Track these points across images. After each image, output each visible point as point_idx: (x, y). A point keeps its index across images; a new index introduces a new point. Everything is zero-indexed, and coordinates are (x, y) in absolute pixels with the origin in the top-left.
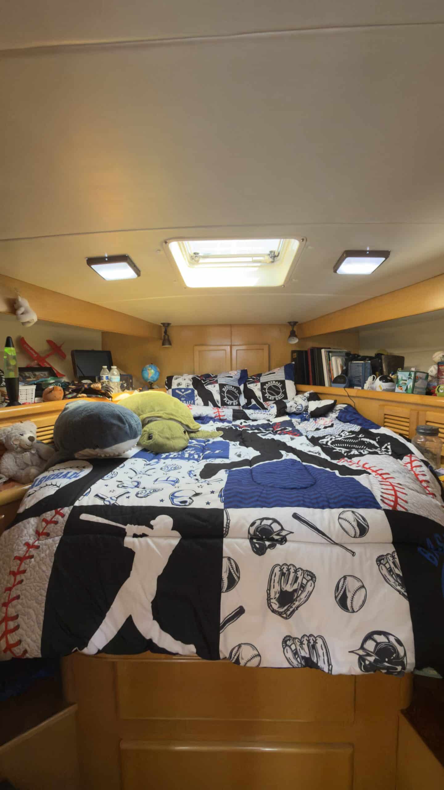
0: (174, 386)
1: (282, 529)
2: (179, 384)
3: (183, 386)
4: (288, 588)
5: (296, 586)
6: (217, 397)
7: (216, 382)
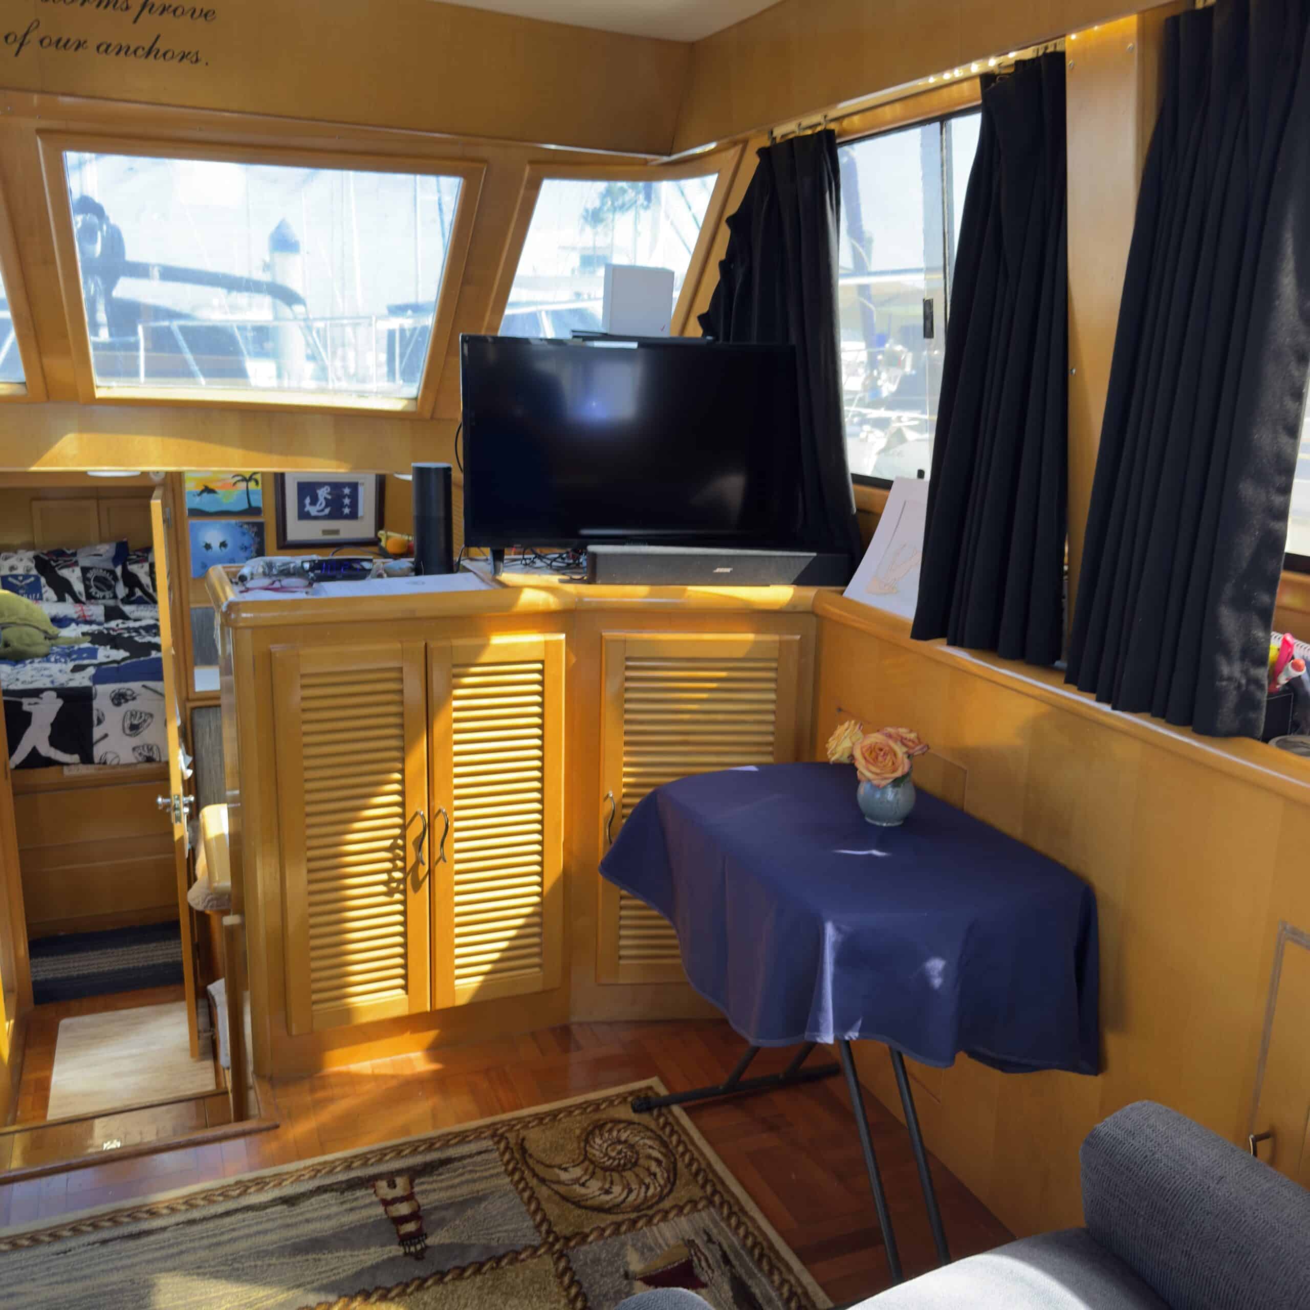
0: (4, 571)
1: (133, 693)
2: (12, 568)
3: (20, 571)
4: (136, 722)
5: (140, 721)
6: (79, 587)
7: (76, 564)
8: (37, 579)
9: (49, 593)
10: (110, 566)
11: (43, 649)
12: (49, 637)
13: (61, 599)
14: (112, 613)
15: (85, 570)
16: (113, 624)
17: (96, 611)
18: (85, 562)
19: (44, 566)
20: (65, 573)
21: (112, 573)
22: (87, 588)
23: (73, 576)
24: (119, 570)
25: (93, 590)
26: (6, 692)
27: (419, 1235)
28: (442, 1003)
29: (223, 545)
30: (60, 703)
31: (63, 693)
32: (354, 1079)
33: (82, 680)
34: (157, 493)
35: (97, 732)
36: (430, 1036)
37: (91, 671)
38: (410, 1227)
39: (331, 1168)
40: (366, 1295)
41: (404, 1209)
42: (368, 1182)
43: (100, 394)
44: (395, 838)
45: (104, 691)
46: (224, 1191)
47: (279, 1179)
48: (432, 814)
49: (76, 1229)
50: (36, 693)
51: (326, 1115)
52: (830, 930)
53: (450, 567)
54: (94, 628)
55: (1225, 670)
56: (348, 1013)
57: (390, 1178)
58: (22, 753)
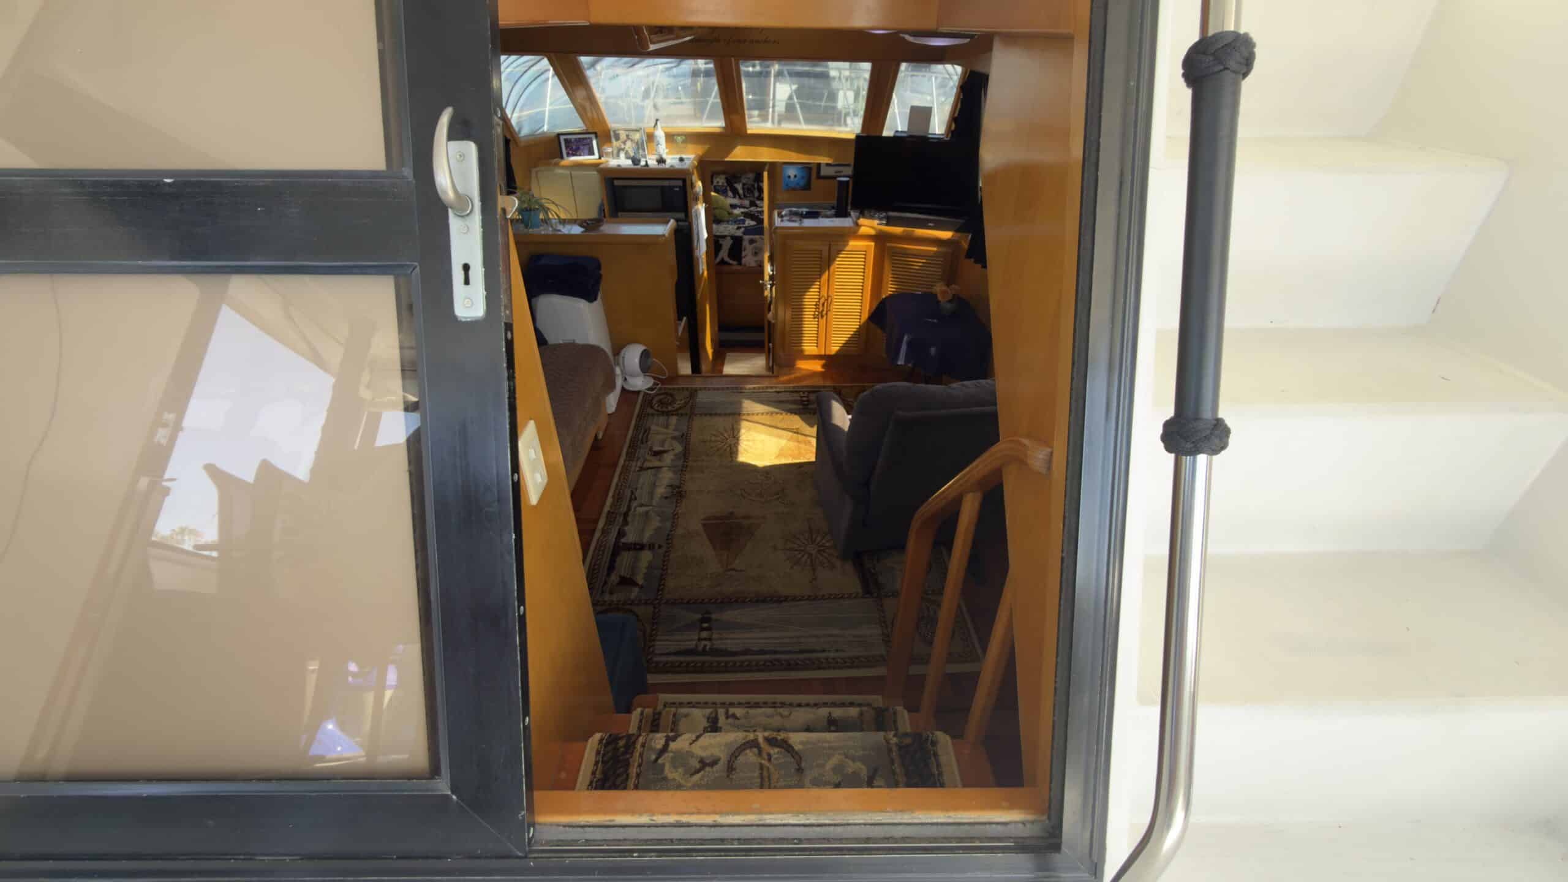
0: (715, 184)
2: (718, 182)
3: (720, 184)
6: (741, 192)
7: (740, 182)
8: (726, 187)
10: (752, 183)
15: (744, 185)
16: (752, 209)
17: (747, 202)
18: (744, 181)
20: (736, 186)
21: (753, 186)
22: (744, 192)
23: (739, 187)
24: (756, 186)
25: (746, 193)
27: (808, 405)
28: (827, 353)
29: (795, 176)
30: (732, 241)
32: (800, 369)
34: (767, 168)
36: (823, 362)
37: (743, 229)
38: (806, 403)
39: (789, 387)
40: (791, 413)
41: (806, 399)
42: (796, 392)
43: (748, 132)
44: (817, 302)
46: (763, 388)
47: (776, 387)
48: (828, 296)
49: (725, 389)
51: (793, 376)
52: (906, 338)
54: (745, 210)
56: (802, 351)
58: (718, 260)
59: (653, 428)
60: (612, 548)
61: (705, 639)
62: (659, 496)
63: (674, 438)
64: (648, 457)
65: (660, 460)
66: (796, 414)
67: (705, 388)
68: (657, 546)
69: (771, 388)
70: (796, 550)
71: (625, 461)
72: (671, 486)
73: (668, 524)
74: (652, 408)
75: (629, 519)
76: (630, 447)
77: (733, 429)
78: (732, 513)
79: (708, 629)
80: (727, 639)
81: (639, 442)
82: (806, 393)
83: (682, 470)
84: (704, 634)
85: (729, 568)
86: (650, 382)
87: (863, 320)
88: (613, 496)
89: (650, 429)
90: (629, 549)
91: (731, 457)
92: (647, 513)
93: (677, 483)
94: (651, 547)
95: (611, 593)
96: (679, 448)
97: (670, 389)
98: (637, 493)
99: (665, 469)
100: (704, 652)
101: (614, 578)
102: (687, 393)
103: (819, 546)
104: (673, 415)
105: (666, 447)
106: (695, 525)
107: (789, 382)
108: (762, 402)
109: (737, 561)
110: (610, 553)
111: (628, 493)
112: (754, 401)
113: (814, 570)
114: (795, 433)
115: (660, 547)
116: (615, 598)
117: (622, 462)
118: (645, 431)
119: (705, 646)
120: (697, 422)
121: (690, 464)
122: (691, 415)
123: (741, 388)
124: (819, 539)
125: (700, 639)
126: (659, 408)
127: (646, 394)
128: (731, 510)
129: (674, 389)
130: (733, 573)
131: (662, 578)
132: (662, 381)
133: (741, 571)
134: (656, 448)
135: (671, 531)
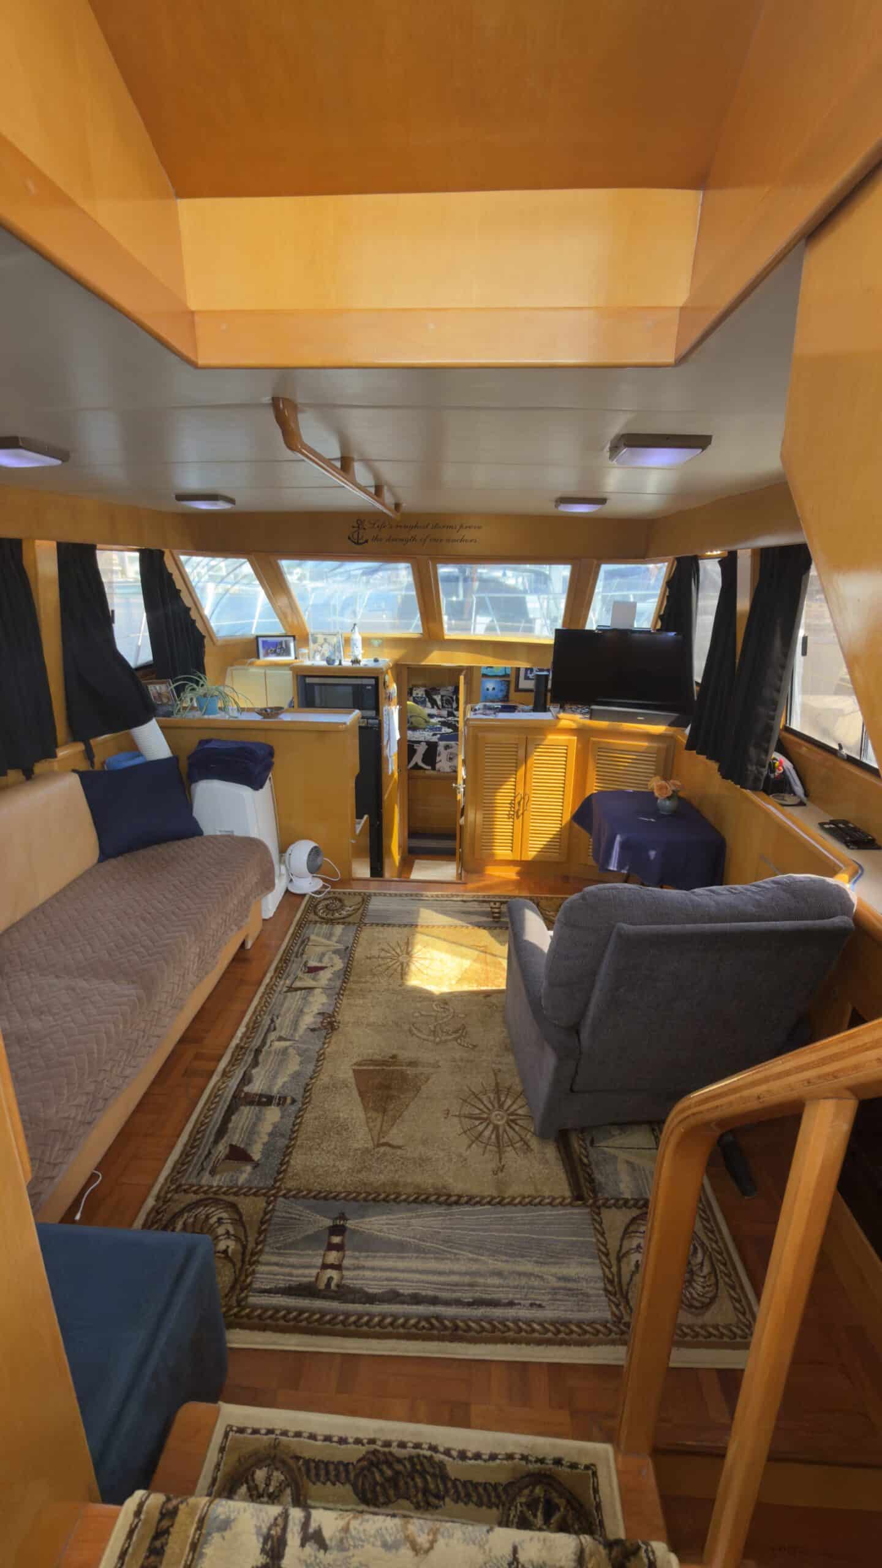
1: (451, 746)
2: (417, 694)
3: (420, 695)
4: (450, 757)
6: (439, 703)
7: (438, 695)
8: (425, 699)
9: (429, 704)
10: (451, 695)
11: (424, 726)
12: (427, 722)
13: (433, 707)
14: (450, 714)
15: (442, 696)
16: (450, 718)
17: (444, 713)
18: (442, 693)
19: (428, 694)
20: (435, 697)
21: (452, 698)
22: (441, 704)
23: (438, 698)
24: (454, 697)
25: (444, 704)
26: (409, 741)
27: (499, 917)
28: (524, 858)
29: (494, 689)
30: (426, 747)
31: (428, 743)
32: (490, 876)
33: (435, 739)
34: (464, 672)
35: (438, 759)
36: (517, 869)
37: (439, 736)
38: (497, 915)
39: (478, 896)
40: (479, 927)
41: (497, 910)
42: (489, 902)
43: (446, 637)
44: (511, 800)
45: (442, 744)
46: (447, 896)
47: (463, 896)
48: (525, 794)
49: (406, 895)
50: (419, 742)
51: (481, 884)
52: (618, 838)
53: (545, 709)
54: (443, 719)
55: (750, 768)
56: (493, 855)
57: (495, 903)
58: (412, 764)
59: (313, 937)
60: (229, 1099)
61: (332, 1267)
62: (305, 1027)
63: (335, 952)
64: (300, 974)
65: (314, 979)
66: (485, 928)
67: (380, 894)
68: (289, 1101)
69: (458, 896)
70: (476, 1119)
71: (272, 978)
72: (323, 1014)
73: (311, 1067)
74: (316, 914)
75: (261, 1058)
76: (281, 959)
77: (408, 944)
78: (394, 1057)
79: (339, 1248)
80: (363, 1268)
81: (294, 955)
82: (498, 905)
83: (338, 994)
84: (333, 1257)
85: (382, 1141)
86: (318, 884)
87: (564, 823)
88: (247, 1026)
89: (308, 939)
90: (251, 1103)
91: (402, 979)
92: (286, 1048)
93: (330, 1010)
94: (282, 1101)
95: (213, 1172)
96: (339, 964)
97: (339, 893)
98: (278, 1022)
99: (317, 991)
100: (326, 1293)
101: (222, 1149)
102: (359, 899)
103: (509, 1115)
104: (338, 923)
105: (326, 961)
106: (345, 1072)
107: (479, 889)
108: (445, 913)
109: (394, 1130)
110: (226, 1107)
111: (266, 1021)
112: (436, 911)
113: (500, 1152)
114: (482, 951)
115: (294, 1101)
116: (216, 1182)
117: (267, 980)
118: (303, 942)
119: (330, 1279)
120: (366, 934)
121: (351, 985)
122: (360, 925)
123: (422, 895)
124: (509, 1102)
125: (325, 1266)
126: (324, 915)
127: (312, 898)
128: (394, 1052)
129: (344, 893)
130: (387, 1149)
131: (287, 1151)
132: (334, 884)
133: (399, 1147)
134: (313, 963)
135: (311, 1078)
